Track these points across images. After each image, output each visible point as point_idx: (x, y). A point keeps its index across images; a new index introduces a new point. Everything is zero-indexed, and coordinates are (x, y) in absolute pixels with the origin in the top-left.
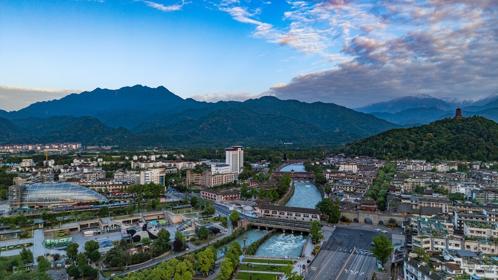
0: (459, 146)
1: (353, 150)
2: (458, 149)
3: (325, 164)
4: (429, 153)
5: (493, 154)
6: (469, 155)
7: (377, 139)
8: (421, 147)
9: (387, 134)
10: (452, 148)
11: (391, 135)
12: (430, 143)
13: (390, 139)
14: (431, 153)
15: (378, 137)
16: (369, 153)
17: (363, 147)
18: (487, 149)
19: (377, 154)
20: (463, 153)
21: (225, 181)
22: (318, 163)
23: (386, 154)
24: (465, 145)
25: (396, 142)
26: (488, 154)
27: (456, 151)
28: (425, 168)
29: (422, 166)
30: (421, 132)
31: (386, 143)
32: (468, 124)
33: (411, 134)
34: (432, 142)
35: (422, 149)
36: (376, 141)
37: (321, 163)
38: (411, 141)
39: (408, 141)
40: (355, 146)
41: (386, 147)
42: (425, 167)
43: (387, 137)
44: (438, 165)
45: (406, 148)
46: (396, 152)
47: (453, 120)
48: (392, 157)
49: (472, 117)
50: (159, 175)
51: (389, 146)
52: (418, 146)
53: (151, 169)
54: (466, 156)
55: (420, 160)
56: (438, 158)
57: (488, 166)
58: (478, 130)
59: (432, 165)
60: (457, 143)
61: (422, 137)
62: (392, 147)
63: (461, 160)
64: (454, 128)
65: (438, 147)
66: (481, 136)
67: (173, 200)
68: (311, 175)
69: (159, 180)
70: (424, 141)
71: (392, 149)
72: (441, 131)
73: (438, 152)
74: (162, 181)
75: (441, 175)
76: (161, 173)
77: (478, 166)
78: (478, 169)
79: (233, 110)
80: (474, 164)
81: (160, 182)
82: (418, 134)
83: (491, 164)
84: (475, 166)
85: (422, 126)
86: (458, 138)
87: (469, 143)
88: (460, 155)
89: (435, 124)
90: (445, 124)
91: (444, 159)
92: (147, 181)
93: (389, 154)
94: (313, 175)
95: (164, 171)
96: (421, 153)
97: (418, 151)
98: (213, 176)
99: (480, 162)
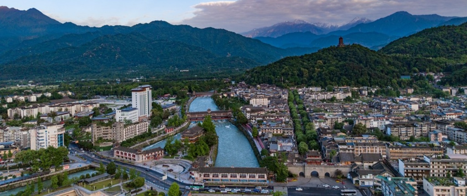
0: (346, 73)
1: (253, 79)
2: (346, 75)
3: (232, 95)
4: (322, 79)
5: (374, 79)
6: (356, 80)
8: (314, 74)
9: (283, 62)
10: (341, 74)
11: (286, 63)
12: (322, 70)
13: (286, 67)
14: (324, 80)
15: (275, 66)
16: (269, 81)
17: (262, 75)
18: (369, 74)
19: (276, 82)
20: (351, 79)
21: (139, 132)
22: (225, 95)
23: (284, 82)
24: (351, 71)
25: (291, 69)
26: (370, 79)
27: (344, 77)
28: (325, 97)
29: (323, 95)
30: (312, 59)
31: (284, 71)
32: (349, 52)
33: (304, 62)
34: (323, 69)
35: (315, 76)
36: (273, 69)
37: (229, 95)
38: (304, 68)
39: (302, 69)
40: (255, 74)
41: (283, 75)
42: (325, 95)
43: (284, 65)
44: (336, 93)
45: (300, 75)
46: (293, 80)
47: (337, 47)
48: (290, 84)
49: (351, 45)
50: (57, 133)
51: (286, 74)
52: (311, 73)
53: (45, 127)
54: (353, 82)
55: (316, 86)
56: (330, 84)
57: (374, 92)
58: (358, 57)
59: (331, 94)
60: (345, 70)
61: (313, 64)
62: (289, 74)
63: (349, 85)
64: (339, 56)
65: (330, 74)
66: (361, 62)
67: (80, 166)
68: (228, 113)
69: (57, 139)
70: (316, 69)
71: (289, 77)
72: (329, 58)
73: (330, 78)
74: (61, 140)
75: (348, 106)
76: (58, 130)
77: (366, 92)
78: (367, 94)
79: (121, 36)
80: (363, 90)
81: (58, 141)
82: (309, 61)
83: (376, 89)
84: (364, 92)
85: (312, 54)
86: (345, 66)
87: (355, 70)
88: (348, 80)
89: (322, 51)
90: (331, 52)
91: (335, 85)
92: (40, 142)
93: (287, 81)
94: (231, 113)
95: (63, 128)
96: (315, 80)
97: (311, 78)
98: (125, 127)
99: (366, 88)
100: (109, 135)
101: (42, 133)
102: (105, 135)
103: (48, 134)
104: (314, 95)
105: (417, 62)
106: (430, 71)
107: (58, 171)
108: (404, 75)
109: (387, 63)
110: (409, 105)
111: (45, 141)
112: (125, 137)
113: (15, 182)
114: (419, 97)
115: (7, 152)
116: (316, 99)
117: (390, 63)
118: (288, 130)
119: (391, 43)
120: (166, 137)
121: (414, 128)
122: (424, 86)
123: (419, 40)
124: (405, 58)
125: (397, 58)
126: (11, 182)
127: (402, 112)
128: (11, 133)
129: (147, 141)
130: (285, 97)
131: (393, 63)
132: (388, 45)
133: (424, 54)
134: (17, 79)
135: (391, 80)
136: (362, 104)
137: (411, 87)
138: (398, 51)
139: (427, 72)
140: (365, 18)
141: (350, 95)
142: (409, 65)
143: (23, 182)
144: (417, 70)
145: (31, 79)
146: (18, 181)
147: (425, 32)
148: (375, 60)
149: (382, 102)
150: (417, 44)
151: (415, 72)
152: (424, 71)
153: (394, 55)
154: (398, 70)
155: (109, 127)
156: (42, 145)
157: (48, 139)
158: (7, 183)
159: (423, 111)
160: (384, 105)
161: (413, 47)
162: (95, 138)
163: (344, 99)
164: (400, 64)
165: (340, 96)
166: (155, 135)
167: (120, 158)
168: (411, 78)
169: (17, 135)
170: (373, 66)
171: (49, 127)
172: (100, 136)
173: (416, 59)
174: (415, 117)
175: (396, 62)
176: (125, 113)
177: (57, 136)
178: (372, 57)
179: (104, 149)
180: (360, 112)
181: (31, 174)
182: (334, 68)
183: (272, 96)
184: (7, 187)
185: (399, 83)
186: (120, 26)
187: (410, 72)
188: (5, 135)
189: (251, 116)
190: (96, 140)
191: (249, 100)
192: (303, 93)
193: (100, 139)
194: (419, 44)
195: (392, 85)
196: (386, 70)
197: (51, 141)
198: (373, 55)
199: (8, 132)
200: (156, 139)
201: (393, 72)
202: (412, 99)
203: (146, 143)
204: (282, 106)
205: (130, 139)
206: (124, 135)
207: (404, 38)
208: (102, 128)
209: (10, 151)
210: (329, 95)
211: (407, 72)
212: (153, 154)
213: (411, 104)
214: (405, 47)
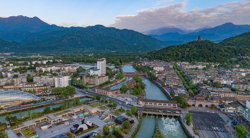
0: (202, 55)
1: (152, 57)
2: (202, 56)
3: (143, 65)
4: (189, 58)
5: (217, 59)
6: (207, 59)
7: (163, 51)
8: (185, 55)
10: (199, 56)
13: (170, 51)
16: (160, 58)
17: (157, 55)
18: (214, 56)
19: (164, 59)
20: (204, 59)
21: (104, 81)
22: (139, 65)
23: (168, 59)
24: (205, 54)
25: (172, 52)
26: (215, 59)
27: (201, 57)
29: (191, 66)
31: (168, 53)
32: (204, 44)
33: (179, 48)
35: (185, 56)
37: (141, 65)
38: (179, 52)
39: (178, 52)
40: (153, 54)
41: (168, 55)
42: (193, 66)
43: (168, 50)
44: (198, 66)
45: (177, 55)
46: (173, 58)
47: (197, 42)
48: (172, 60)
49: (204, 40)
50: (68, 80)
51: (170, 55)
52: (183, 54)
53: (63, 77)
54: (206, 60)
55: (186, 62)
56: (193, 61)
57: (217, 65)
58: (208, 47)
59: (196, 66)
60: (202, 53)
61: (184, 50)
62: (171, 55)
63: (204, 62)
64: (198, 46)
65: (193, 55)
66: (209, 50)
67: (82, 96)
68: (145, 74)
69: (68, 82)
70: (185, 52)
71: (171, 56)
72: (192, 47)
73: (193, 58)
74: (70, 83)
75: (208, 72)
76: (69, 78)
77: (214, 65)
78: (214, 67)
79: (80, 32)
80: (212, 64)
81: (69, 84)
82: (182, 48)
83: (218, 64)
84: (212, 66)
85: (184, 44)
86: (202, 51)
87: (207, 54)
88: (203, 59)
89: (189, 43)
90: (194, 44)
91: (196, 61)
92: (61, 83)
93: (170, 58)
94: (146, 74)
95: (70, 77)
96: (185, 58)
97: (183, 57)
98: (99, 78)
99: (213, 63)
100: (91, 82)
101: (61, 79)
102: (89, 82)
103: (64, 80)
104: (187, 66)
105: (240, 50)
106: (247, 56)
107: (71, 97)
108: (233, 57)
109: (224, 50)
110: (240, 73)
111: (62, 83)
112: (98, 83)
113: (54, 101)
114: (245, 69)
115: (45, 87)
116: (188, 68)
117: (225, 51)
118: (180, 83)
119: (225, 40)
120: (117, 84)
121: (247, 85)
122: (244, 64)
123: (241, 39)
124: (234, 48)
125: (229, 48)
126: (52, 102)
127: (237, 77)
128: (44, 79)
129: (109, 85)
130: (171, 67)
131: (227, 51)
132: (223, 41)
133: (243, 46)
134: (31, 53)
135: (226, 60)
136: (214, 72)
137: (238, 64)
138: (229, 45)
139: (245, 56)
140: (208, 26)
141: (205, 66)
142: (235, 52)
143: (58, 102)
144: (240, 55)
145: (39, 53)
146: (55, 101)
147: (245, 34)
148: (218, 49)
149: (226, 71)
150: (240, 41)
151: (239, 56)
152: (244, 55)
153: (227, 46)
154: (230, 55)
155: (91, 78)
156: (62, 85)
157: (64, 82)
158: (51, 102)
159: (248, 76)
160: (227, 73)
161: (237, 42)
162: (85, 83)
163: (202, 69)
164: (231, 51)
165: (200, 67)
166: (112, 82)
167: (99, 93)
168: (237, 59)
169: (47, 80)
170: (216, 52)
171: (64, 77)
172: (87, 82)
173: (240, 49)
174: (245, 79)
175: (229, 50)
176: (95, 71)
177: (68, 81)
178: (216, 47)
179: (90, 88)
180: (215, 76)
181: (60, 98)
182: (196, 53)
183: (165, 66)
184: (51, 104)
185: (231, 62)
186: (80, 27)
187: (236, 56)
188: (41, 80)
189: (158, 75)
190: (85, 84)
191: (153, 68)
192: (181, 65)
193: (87, 83)
194: (241, 41)
195: (227, 63)
196: (223, 54)
197: (66, 83)
198: (216, 46)
199: (42, 78)
200: (112, 84)
201: (227, 55)
202: (241, 70)
203: (109, 86)
204: (172, 71)
205: (101, 84)
206: (98, 82)
207: (232, 37)
208: (88, 78)
209: (47, 87)
210: (195, 67)
211: (234, 56)
212: (116, 91)
213: (241, 73)
214: (233, 43)
